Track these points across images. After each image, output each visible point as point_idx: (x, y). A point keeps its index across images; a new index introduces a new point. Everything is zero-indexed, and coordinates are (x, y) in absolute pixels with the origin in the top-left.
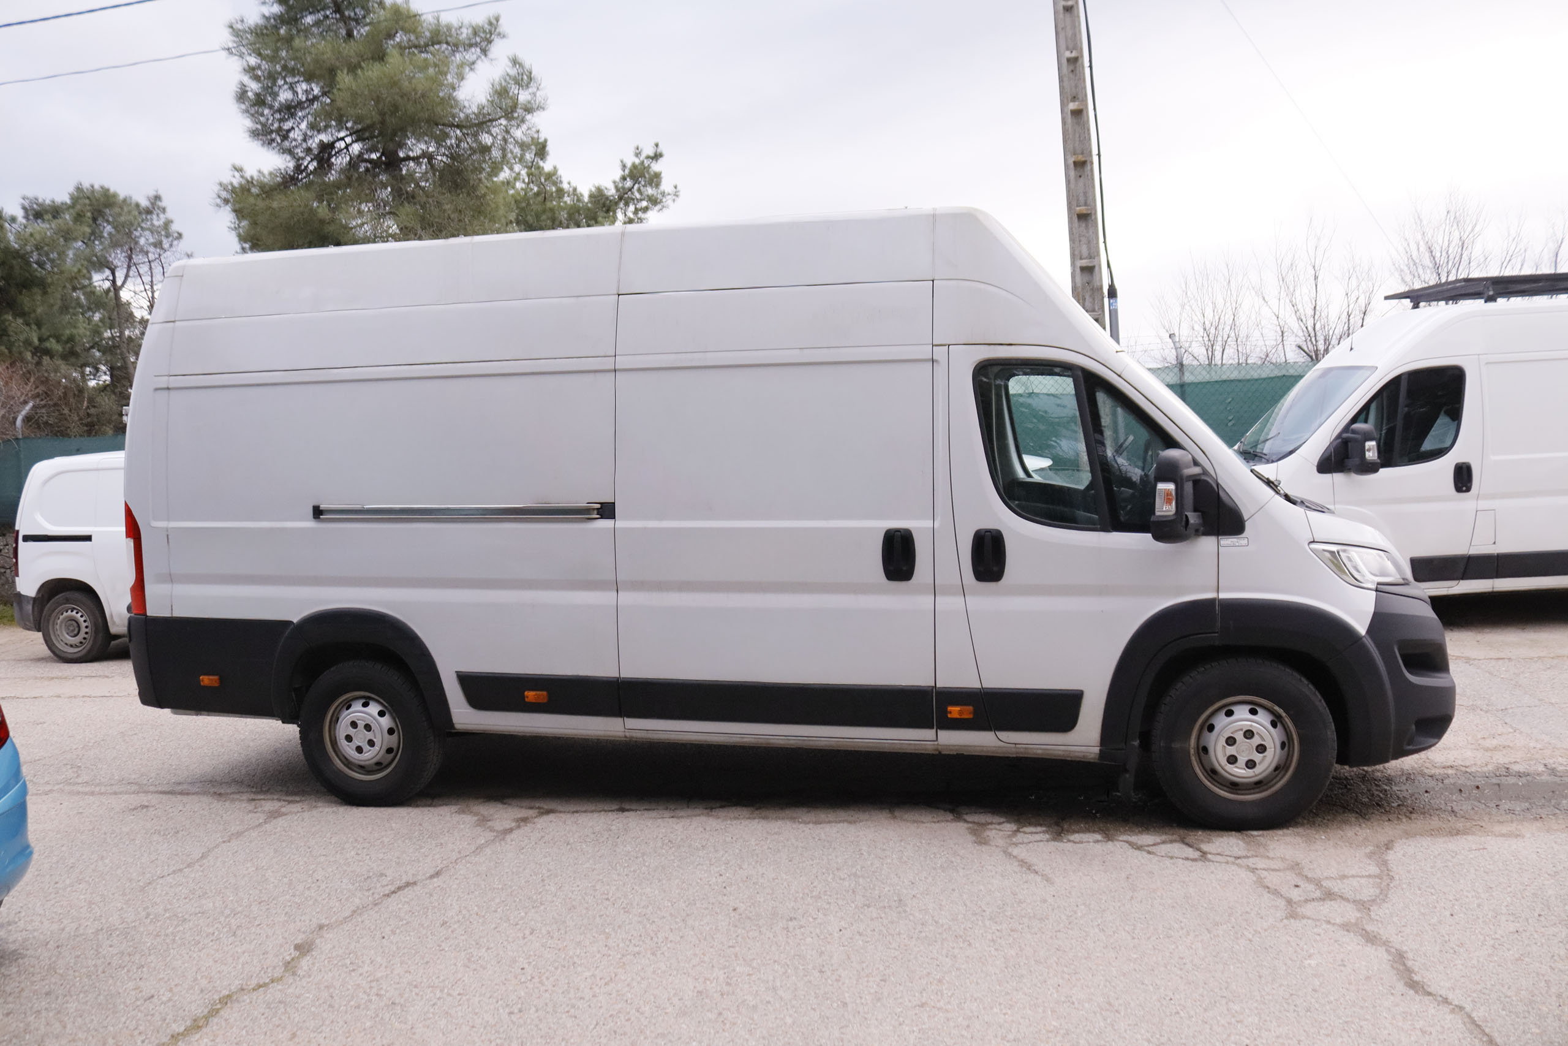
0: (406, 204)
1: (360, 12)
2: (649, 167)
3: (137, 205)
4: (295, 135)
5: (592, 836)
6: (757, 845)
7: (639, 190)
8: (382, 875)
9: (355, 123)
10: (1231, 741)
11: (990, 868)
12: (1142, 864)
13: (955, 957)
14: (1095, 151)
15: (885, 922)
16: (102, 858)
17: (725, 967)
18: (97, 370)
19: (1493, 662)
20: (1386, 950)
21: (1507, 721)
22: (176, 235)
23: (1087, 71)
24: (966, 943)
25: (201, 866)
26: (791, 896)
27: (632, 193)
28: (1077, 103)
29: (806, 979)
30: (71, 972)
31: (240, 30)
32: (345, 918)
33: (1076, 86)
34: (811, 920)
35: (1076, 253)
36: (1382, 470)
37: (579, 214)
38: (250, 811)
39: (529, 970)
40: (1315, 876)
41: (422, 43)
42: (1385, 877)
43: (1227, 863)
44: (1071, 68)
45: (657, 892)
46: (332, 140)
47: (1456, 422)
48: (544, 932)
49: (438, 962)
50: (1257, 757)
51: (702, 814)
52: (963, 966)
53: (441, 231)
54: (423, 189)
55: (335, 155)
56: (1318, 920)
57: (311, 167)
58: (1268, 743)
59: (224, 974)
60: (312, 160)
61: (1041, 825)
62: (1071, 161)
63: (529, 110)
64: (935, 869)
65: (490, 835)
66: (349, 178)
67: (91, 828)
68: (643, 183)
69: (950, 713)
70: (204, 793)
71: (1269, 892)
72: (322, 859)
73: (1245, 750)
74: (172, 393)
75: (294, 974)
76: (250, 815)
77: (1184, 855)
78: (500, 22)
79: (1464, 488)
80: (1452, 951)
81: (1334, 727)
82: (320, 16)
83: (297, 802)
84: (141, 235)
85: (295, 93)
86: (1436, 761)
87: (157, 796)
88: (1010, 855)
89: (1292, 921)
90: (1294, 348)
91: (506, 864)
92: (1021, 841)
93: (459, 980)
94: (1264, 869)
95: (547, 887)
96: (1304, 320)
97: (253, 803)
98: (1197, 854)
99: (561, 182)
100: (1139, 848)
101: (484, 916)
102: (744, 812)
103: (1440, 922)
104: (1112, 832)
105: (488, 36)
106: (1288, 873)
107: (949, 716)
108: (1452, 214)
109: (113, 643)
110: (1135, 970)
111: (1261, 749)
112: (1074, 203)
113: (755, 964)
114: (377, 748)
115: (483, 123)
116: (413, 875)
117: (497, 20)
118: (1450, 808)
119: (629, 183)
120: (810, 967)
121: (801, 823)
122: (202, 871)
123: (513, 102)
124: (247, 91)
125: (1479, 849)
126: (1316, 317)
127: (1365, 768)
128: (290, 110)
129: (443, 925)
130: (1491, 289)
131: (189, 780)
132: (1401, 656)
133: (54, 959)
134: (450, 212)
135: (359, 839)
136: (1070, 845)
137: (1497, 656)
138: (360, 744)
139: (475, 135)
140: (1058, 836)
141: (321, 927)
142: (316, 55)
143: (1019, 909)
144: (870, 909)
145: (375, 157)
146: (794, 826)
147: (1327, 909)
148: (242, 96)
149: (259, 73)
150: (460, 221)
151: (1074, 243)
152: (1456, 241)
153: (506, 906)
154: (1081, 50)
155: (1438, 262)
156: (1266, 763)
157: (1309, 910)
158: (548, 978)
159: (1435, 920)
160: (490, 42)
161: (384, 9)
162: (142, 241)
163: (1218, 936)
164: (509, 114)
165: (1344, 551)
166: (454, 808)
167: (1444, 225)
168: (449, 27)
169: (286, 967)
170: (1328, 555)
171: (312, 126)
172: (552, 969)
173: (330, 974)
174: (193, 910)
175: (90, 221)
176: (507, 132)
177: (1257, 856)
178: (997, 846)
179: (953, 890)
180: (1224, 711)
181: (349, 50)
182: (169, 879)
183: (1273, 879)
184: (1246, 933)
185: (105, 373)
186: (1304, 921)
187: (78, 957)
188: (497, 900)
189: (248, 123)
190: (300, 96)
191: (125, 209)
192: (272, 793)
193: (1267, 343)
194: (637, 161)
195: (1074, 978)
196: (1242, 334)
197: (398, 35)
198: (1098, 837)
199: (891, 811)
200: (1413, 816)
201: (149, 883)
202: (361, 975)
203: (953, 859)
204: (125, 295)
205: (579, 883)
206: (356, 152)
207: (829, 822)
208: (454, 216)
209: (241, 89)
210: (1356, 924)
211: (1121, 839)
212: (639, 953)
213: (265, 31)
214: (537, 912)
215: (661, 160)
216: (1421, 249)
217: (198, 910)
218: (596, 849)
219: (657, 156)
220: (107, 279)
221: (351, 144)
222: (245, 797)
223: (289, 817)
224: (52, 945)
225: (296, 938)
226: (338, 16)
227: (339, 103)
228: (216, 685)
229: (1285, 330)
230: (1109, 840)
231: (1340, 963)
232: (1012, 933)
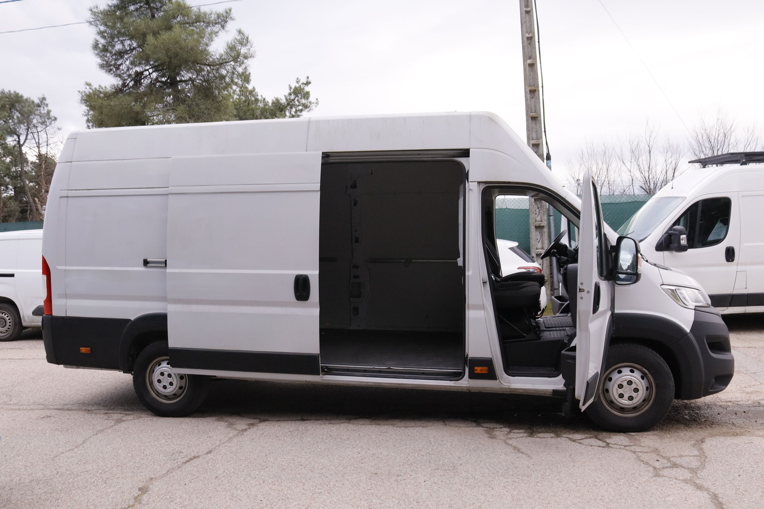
0: (181, 104)
1: (159, 5)
2: (303, 89)
3: (33, 102)
4: (124, 67)
5: (289, 433)
6: (376, 438)
7: (298, 100)
8: (180, 452)
9: (155, 62)
10: (621, 386)
11: (498, 450)
12: (577, 449)
13: (486, 495)
14: (540, 85)
15: (448, 477)
16: (29, 443)
17: (367, 500)
18: (7, 188)
19: (747, 349)
20: (707, 493)
21: (756, 379)
22: (53, 118)
23: (537, 44)
24: (491, 488)
25: (83, 448)
26: (397, 464)
27: (294, 102)
28: (531, 60)
29: (410, 506)
30: (19, 502)
31: (96, 12)
32: (164, 475)
33: (531, 52)
34: (409, 476)
35: (530, 136)
36: (689, 250)
37: (266, 112)
38: (106, 419)
39: (265, 501)
40: (666, 456)
41: (191, 22)
42: (702, 456)
43: (620, 448)
44: (529, 42)
45: (327, 462)
46: (142, 70)
47: (727, 226)
48: (270, 482)
49: (216, 497)
50: (634, 394)
51: (345, 422)
52: (491, 500)
53: (199, 119)
54: (189, 97)
55: (143, 78)
56: (671, 478)
57: (131, 84)
58: (640, 388)
59: (102, 503)
60: (131, 81)
61: (522, 429)
62: (528, 90)
63: (246, 57)
64: (470, 450)
65: (235, 432)
66: (152, 91)
67: (21, 427)
68: (300, 97)
69: (476, 370)
70: (80, 410)
71: (644, 463)
72: (148, 444)
73: (627, 391)
74: (69, 198)
75: (140, 503)
76: (106, 421)
77: (598, 445)
78: (232, 12)
79: (731, 260)
80: (742, 494)
81: (673, 380)
82: (138, 6)
83: (131, 414)
84: (34, 118)
85: (124, 45)
86: (722, 398)
87: (55, 411)
88: (508, 444)
89: (658, 478)
90: (639, 187)
91: (246, 447)
92: (513, 437)
93: (228, 506)
94: (640, 452)
95: (269, 459)
96: (644, 173)
97: (107, 415)
98: (604, 444)
99: (257, 95)
100: (574, 441)
101: (237, 474)
102: (367, 421)
103: (734, 479)
104: (559, 433)
105: (225, 19)
106: (652, 454)
107: (475, 372)
108: (720, 121)
109: (24, 331)
110: (579, 502)
111: (636, 390)
112: (530, 111)
113: (382, 498)
114: (174, 386)
115: (222, 63)
116: (197, 452)
117: (230, 11)
118: (732, 422)
119: (293, 97)
120: (412, 500)
121: (397, 427)
122: (84, 450)
123: (237, 53)
124: (98, 44)
125: (749, 443)
126: (650, 172)
127: (686, 401)
128: (121, 54)
129: (216, 478)
130: (744, 158)
131: (71, 403)
132: (707, 343)
133: (9, 496)
134: (204, 109)
135: (166, 434)
136: (538, 439)
137: (749, 346)
138: (165, 384)
139: (217, 70)
140: (531, 434)
141: (151, 479)
142: (136, 26)
143: (516, 471)
144: (439, 471)
145: (164, 80)
146: (394, 429)
147: (674, 472)
148: (96, 46)
149: (106, 35)
150: (208, 114)
151: (529, 132)
152: (722, 135)
153: (248, 468)
154: (534, 33)
155: (713, 145)
156: (639, 397)
157: (665, 472)
158: (275, 505)
159: (731, 478)
160: (226, 22)
161: (172, 3)
162: (35, 121)
163: (620, 485)
164: (235, 59)
165: (678, 289)
166: (214, 418)
167: (716, 126)
168: (205, 14)
169: (135, 499)
170: (670, 291)
171: (132, 63)
172: (276, 500)
173: (159, 503)
174: (82, 470)
175: (9, 110)
176: (234, 69)
177: (635, 445)
178: (501, 439)
179: (481, 461)
180: (617, 371)
181: (154, 24)
182: (67, 454)
183: (645, 457)
184: (634, 484)
185: (11, 190)
186: (664, 478)
187: (22, 494)
188: (243, 466)
189: (99, 61)
190: (126, 47)
191: (27, 104)
192: (116, 410)
193: (624, 184)
194: (297, 85)
195: (549, 506)
196: (612, 180)
197: (179, 17)
198: (552, 435)
199: (444, 421)
200: (713, 426)
201: (56, 456)
202: (176, 503)
203: (479, 446)
204: (24, 149)
205: (285, 457)
206: (155, 77)
207: (412, 427)
208: (206, 111)
209: (95, 43)
210: (690, 480)
211: (564, 436)
212: (321, 493)
213: (109, 13)
214: (265, 472)
215: (310, 85)
216: (704, 138)
217: (84, 470)
218: (292, 440)
219: (308, 83)
220: (15, 141)
221: (152, 73)
222: (102, 411)
223: (127, 422)
224: (7, 488)
225: (139, 485)
226: (147, 6)
227: (148, 52)
228: (89, 352)
229: (634, 178)
230: (558, 437)
231: (685, 499)
232: (514, 483)
